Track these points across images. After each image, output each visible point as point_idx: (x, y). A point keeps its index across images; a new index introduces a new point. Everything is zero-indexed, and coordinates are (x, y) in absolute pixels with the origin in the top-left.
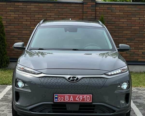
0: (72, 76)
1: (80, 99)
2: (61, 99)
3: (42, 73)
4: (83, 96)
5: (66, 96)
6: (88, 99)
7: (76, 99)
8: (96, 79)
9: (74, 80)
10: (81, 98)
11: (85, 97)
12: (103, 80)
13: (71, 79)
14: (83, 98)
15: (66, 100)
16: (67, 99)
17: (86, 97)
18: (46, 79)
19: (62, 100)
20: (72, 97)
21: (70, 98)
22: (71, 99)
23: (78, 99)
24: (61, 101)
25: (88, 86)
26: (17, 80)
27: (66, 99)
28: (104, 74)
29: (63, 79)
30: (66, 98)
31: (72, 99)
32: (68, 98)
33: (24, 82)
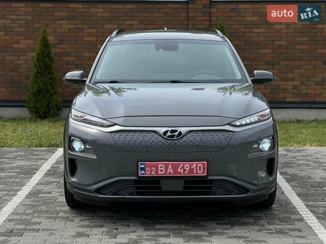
0: (170, 129)
1: (185, 170)
2: (151, 171)
3: (115, 124)
4: (191, 166)
5: (160, 166)
6: (200, 171)
7: (179, 170)
8: (214, 134)
9: (174, 136)
10: (188, 169)
11: (194, 166)
12: (226, 134)
13: (169, 134)
14: (190, 168)
15: (160, 173)
16: (162, 171)
17: (197, 166)
18: (124, 135)
19: (152, 173)
20: (170, 167)
21: (166, 168)
22: (169, 171)
23: (182, 171)
24: (150, 174)
25: (199, 146)
26: (72, 138)
27: (159, 171)
28: (229, 124)
29: (153, 134)
30: (160, 169)
31: (171, 171)
32: (163, 169)
33: (84, 141)
